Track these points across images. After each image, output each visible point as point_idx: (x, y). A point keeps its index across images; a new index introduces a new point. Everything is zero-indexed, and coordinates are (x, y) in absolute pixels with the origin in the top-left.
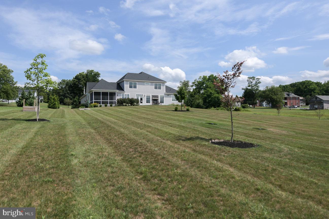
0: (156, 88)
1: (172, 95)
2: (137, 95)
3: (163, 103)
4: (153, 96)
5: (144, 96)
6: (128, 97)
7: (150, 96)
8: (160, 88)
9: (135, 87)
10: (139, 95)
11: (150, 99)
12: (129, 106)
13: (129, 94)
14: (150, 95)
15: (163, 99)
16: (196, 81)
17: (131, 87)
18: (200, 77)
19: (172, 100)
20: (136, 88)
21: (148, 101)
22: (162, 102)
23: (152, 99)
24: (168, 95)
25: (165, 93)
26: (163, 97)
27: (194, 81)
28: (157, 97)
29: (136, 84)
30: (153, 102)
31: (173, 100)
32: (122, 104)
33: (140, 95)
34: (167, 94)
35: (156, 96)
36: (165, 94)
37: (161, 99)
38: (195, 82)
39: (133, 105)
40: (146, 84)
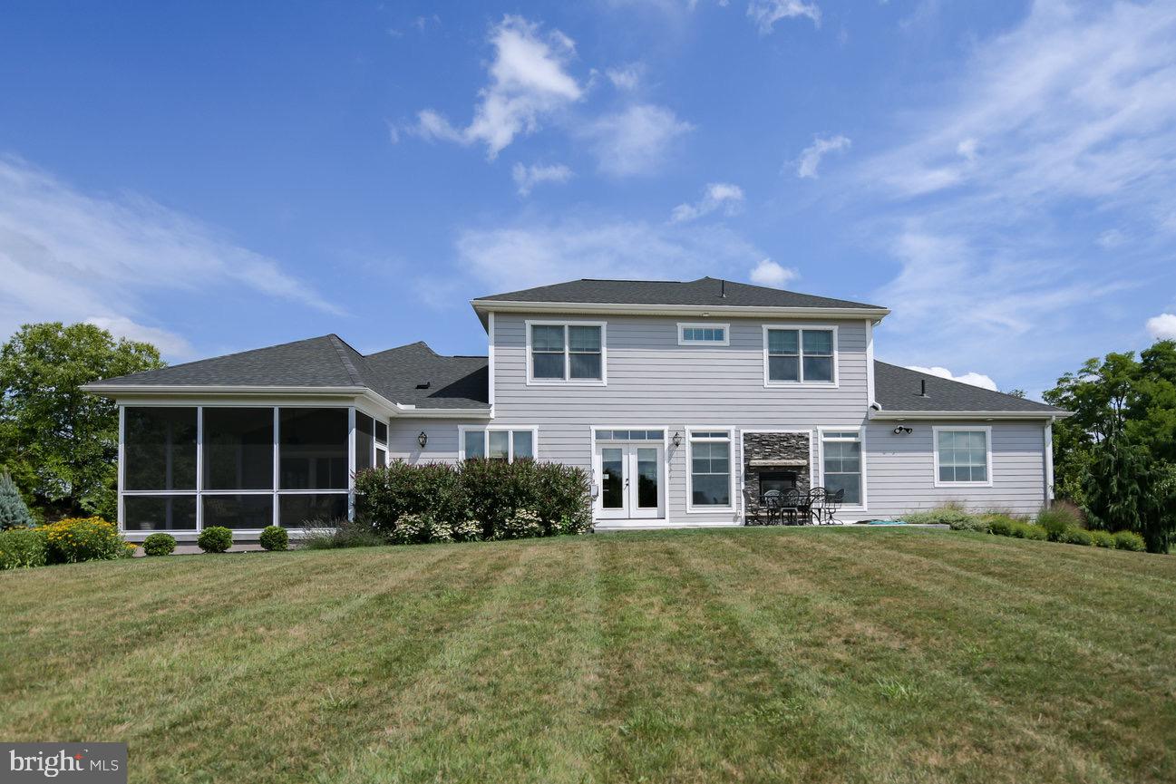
0: (783, 369)
1: (936, 429)
2: (599, 435)
3: (856, 499)
4: (755, 443)
5: (667, 441)
6: (522, 455)
7: (727, 445)
8: (819, 369)
9: (589, 365)
10: (622, 435)
11: (724, 465)
12: (458, 538)
13: (535, 429)
14: (725, 435)
15: (856, 465)
16: (1065, 385)
17: (546, 366)
18: (1091, 362)
19: (942, 469)
20: (596, 373)
21: (708, 491)
22: (843, 489)
23: (748, 468)
24: (903, 428)
25: (873, 415)
26: (856, 446)
27: (1053, 386)
28: (797, 445)
29: (599, 343)
30: (756, 498)
31: (946, 474)
32: (389, 522)
33: (638, 435)
34: (895, 421)
35: (788, 437)
36: (871, 423)
37: (829, 465)
38: (1062, 390)
39: (509, 535)
40: (688, 334)
